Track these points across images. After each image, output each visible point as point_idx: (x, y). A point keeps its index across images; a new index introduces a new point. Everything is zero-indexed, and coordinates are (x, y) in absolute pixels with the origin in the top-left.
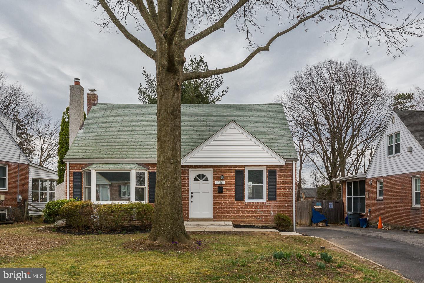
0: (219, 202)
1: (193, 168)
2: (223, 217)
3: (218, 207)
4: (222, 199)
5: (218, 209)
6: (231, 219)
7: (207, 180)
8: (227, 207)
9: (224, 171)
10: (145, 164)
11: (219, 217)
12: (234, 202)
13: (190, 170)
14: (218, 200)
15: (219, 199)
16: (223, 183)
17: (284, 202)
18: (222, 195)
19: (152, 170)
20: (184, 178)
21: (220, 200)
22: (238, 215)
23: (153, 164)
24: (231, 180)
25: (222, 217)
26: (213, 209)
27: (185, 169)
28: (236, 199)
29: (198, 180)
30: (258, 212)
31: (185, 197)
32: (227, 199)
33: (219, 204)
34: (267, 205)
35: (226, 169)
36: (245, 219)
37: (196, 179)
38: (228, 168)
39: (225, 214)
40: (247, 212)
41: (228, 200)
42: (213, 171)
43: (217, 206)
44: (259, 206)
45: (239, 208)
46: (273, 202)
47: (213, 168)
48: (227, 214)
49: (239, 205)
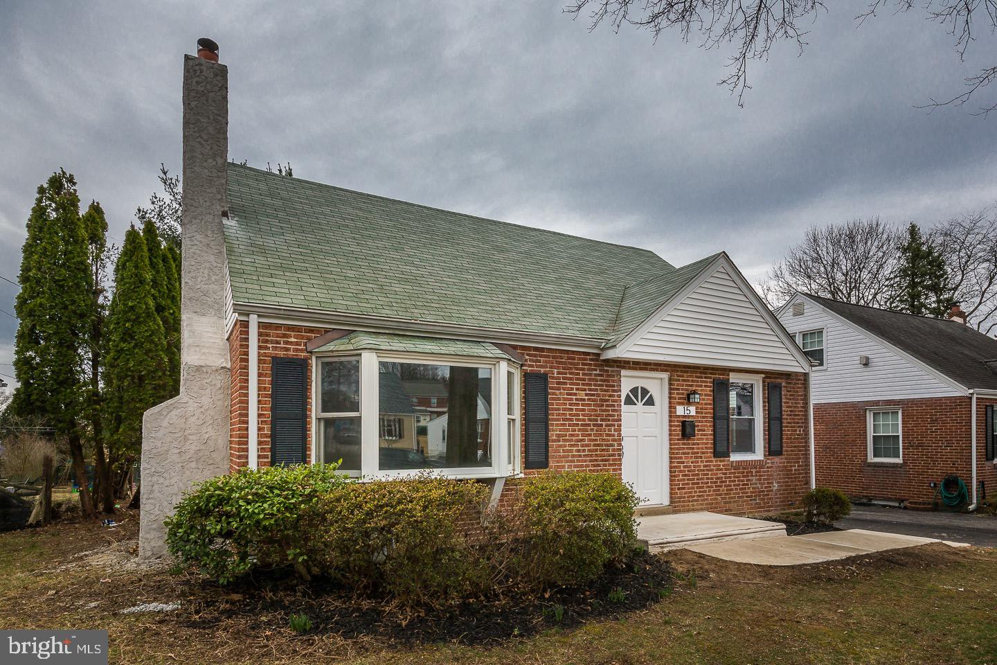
0: (683, 463)
1: (630, 368)
2: (692, 501)
3: (683, 476)
4: (689, 453)
5: (681, 480)
6: (706, 504)
7: (650, 402)
8: (698, 475)
9: (693, 381)
10: (515, 347)
11: (684, 502)
12: (711, 461)
13: (623, 372)
14: (681, 458)
15: (684, 453)
16: (692, 410)
17: (793, 459)
18: (689, 444)
19: (532, 366)
20: (610, 396)
21: (686, 458)
22: (720, 495)
23: (536, 349)
24: (706, 404)
25: (689, 501)
26: (671, 480)
27: (612, 371)
28: (716, 454)
29: (636, 404)
30: (753, 484)
31: (614, 450)
32: (699, 455)
33: (685, 467)
34: (768, 467)
35: (697, 377)
36: (730, 502)
37: (629, 401)
38: (701, 373)
39: (696, 492)
40: (734, 485)
41: (701, 457)
42: (670, 380)
43: (680, 471)
44: (754, 471)
45: (721, 475)
46: (777, 459)
47: (671, 372)
48: (700, 492)
49: (721, 470)
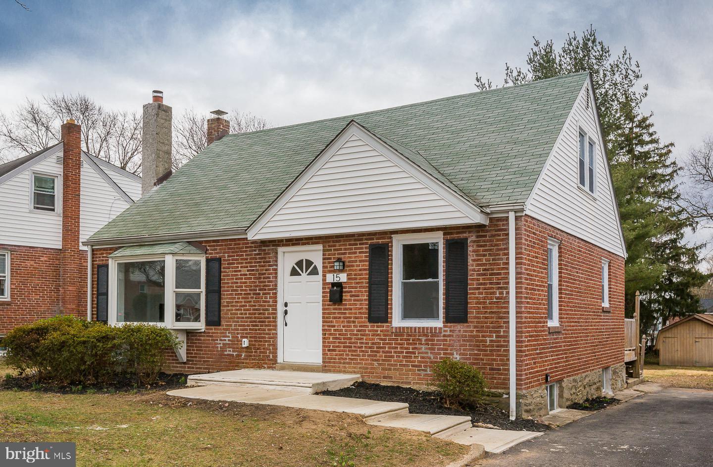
0: (334, 326)
1: (283, 245)
2: (344, 363)
3: (333, 338)
4: (340, 318)
5: (332, 342)
6: (360, 368)
7: (315, 272)
8: (350, 339)
9: (345, 249)
10: (201, 242)
11: (334, 363)
12: (367, 326)
13: (281, 250)
14: (332, 322)
15: (335, 318)
16: (343, 278)
17: (488, 327)
18: (340, 309)
19: (212, 254)
20: (266, 270)
21: (337, 322)
22: (376, 360)
23: (214, 241)
24: (360, 270)
25: (340, 363)
26: (324, 342)
27: (269, 250)
28: (372, 319)
29: (301, 275)
30: (422, 353)
31: (269, 314)
32: (352, 320)
33: (335, 330)
34: (444, 336)
35: (350, 245)
36: (390, 369)
37: (294, 273)
38: (355, 240)
39: (347, 355)
40: (395, 352)
41: (354, 322)
42: (324, 251)
43: (331, 334)
44: (424, 339)
45: (378, 341)
46: (459, 328)
47: (323, 243)
48: (352, 355)
49: (378, 335)
